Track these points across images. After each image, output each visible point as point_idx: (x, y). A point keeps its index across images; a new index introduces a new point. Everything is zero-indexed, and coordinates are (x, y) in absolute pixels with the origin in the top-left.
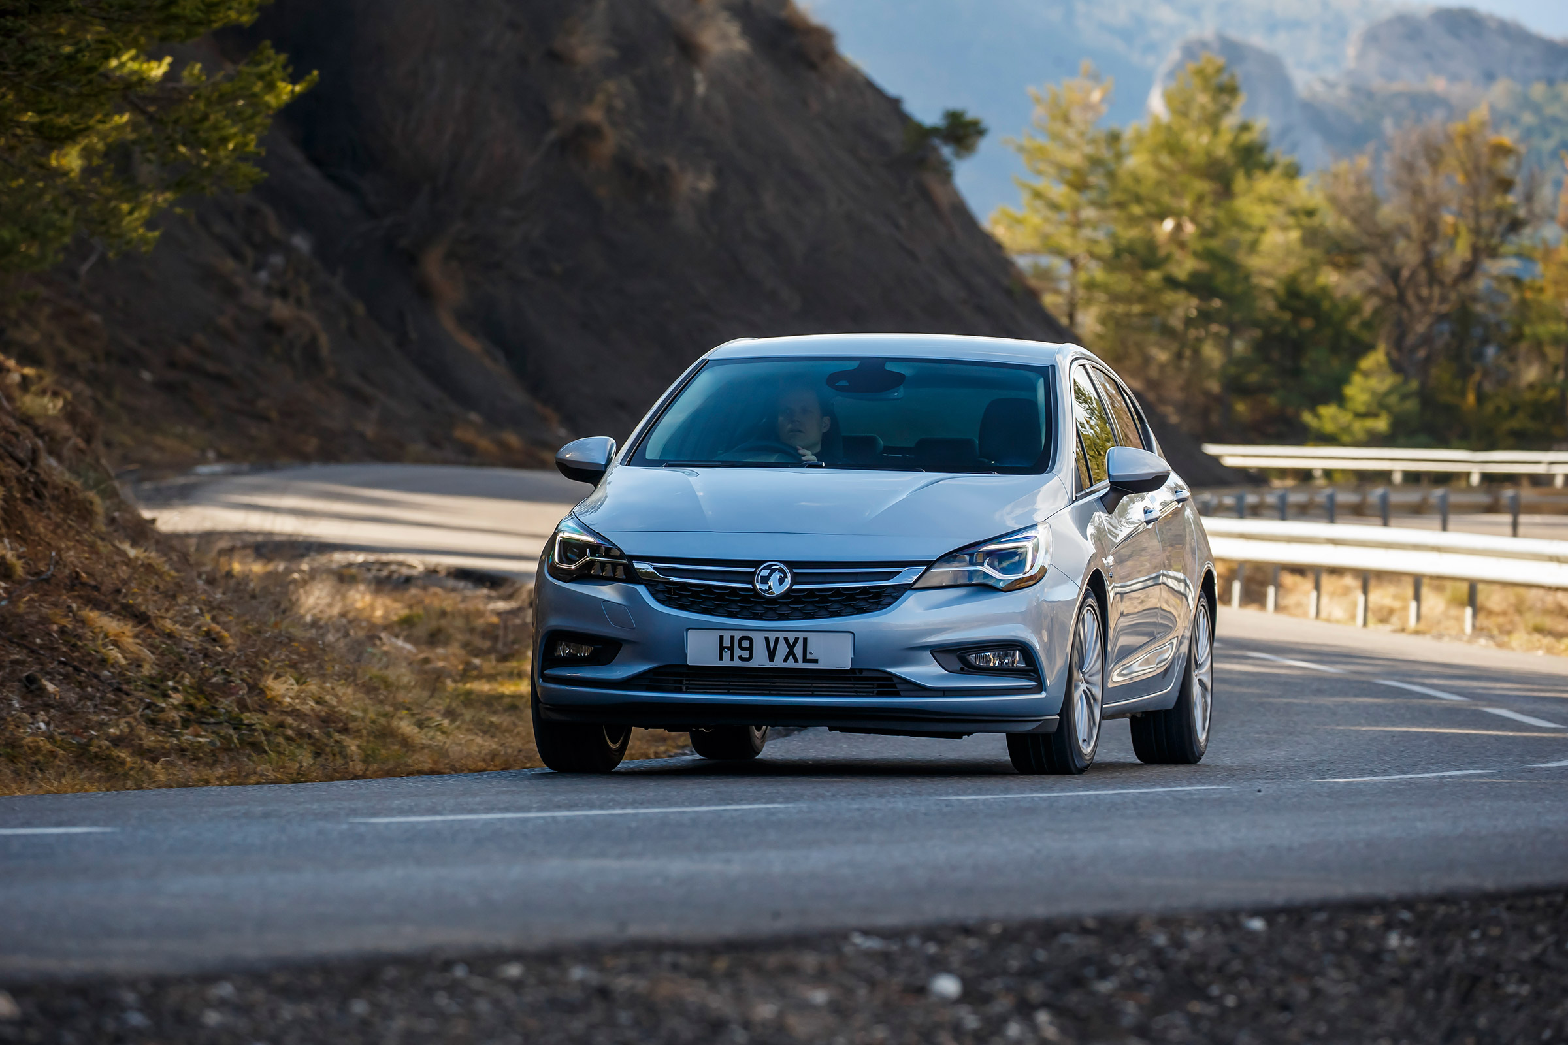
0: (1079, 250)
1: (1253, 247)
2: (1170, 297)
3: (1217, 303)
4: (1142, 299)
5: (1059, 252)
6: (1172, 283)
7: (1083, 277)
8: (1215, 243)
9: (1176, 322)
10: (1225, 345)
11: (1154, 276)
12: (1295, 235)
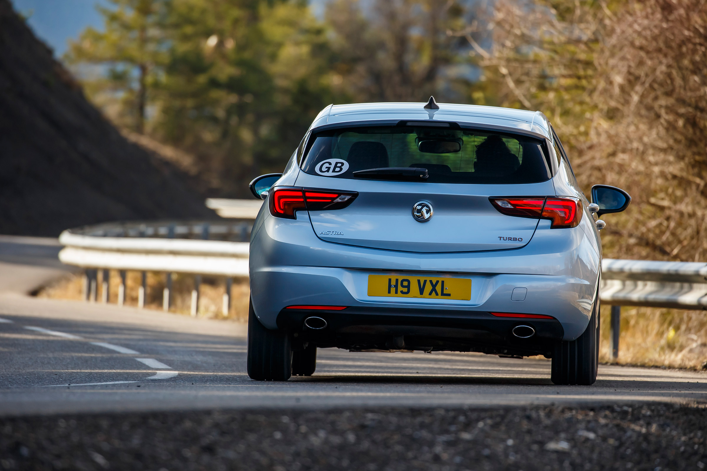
0: (147, 60)
1: (273, 57)
2: (216, 94)
3: (248, 99)
4: (195, 95)
5: (130, 60)
6: (214, 83)
7: (149, 79)
8: (247, 55)
9: (221, 113)
10: (255, 130)
11: (202, 79)
12: (305, 50)
